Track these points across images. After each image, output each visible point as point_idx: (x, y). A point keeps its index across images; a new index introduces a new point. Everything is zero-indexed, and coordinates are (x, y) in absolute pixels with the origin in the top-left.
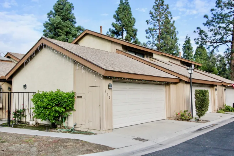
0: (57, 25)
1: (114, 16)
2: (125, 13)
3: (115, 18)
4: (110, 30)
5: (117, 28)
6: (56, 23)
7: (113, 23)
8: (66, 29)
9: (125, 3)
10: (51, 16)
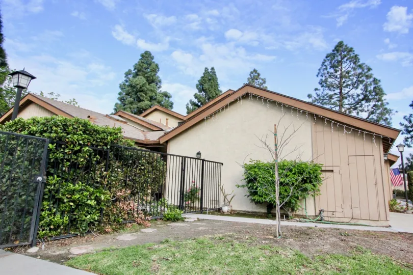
0: (141, 88)
1: (197, 86)
2: (212, 83)
3: (198, 89)
4: (191, 101)
5: (201, 99)
6: (141, 84)
7: (196, 94)
8: (150, 94)
9: (211, 72)
10: (129, 76)
